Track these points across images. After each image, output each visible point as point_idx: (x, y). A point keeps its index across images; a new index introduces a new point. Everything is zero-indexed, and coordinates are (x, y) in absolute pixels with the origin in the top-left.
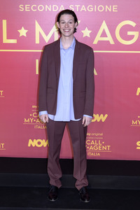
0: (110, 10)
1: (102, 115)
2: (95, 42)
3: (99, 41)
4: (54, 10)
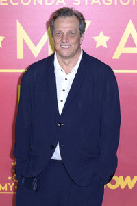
1: (128, 178)
2: (116, 56)
3: (122, 54)
4: (47, 4)
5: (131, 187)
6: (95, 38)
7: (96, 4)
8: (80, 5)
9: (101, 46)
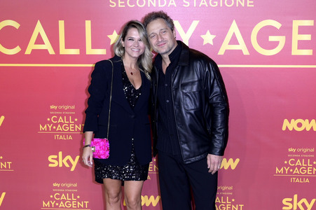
0: (243, 5)
1: (231, 160)
2: (221, 52)
3: (226, 50)
4: (160, 6)
5: (233, 168)
6: (202, 36)
7: (204, 6)
8: (189, 7)
9: (208, 44)
